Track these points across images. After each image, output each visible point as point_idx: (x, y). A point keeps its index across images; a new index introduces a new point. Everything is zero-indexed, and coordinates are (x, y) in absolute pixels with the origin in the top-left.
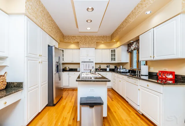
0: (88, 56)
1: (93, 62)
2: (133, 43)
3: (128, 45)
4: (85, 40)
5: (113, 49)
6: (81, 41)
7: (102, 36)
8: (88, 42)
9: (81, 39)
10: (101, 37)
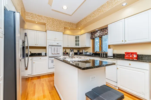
0: (56, 40)
1: (61, 46)
2: (97, 31)
3: (92, 33)
4: (53, 22)
5: (77, 36)
6: (48, 23)
7: (70, 22)
8: (57, 26)
9: (48, 21)
10: (68, 23)
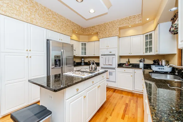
1: (114, 55)
4: (105, 28)
5: (148, 34)
6: (100, 31)
7: (128, 17)
8: (109, 30)
10: (126, 19)
